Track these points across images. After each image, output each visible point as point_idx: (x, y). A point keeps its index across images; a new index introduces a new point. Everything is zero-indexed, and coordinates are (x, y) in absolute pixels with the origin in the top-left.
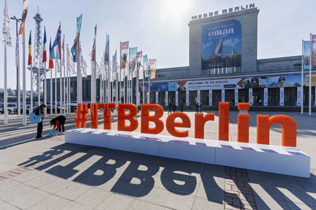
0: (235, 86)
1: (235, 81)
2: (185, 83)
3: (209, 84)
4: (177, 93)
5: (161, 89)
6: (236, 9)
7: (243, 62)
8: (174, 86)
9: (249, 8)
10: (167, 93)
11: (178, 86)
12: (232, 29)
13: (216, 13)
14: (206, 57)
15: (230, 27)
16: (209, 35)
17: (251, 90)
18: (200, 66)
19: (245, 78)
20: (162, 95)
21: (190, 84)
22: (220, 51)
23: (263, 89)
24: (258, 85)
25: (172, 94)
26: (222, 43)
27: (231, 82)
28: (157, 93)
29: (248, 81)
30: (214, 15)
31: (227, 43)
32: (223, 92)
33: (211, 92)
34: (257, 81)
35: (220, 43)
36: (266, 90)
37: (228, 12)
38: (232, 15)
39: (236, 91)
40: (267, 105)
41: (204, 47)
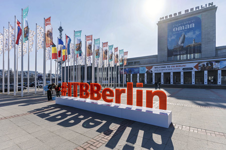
0: (192, 69)
1: (192, 65)
2: (152, 67)
3: (170, 68)
4: (146, 74)
5: (134, 72)
6: (196, 8)
7: (203, 49)
8: (143, 70)
9: (208, 6)
10: (138, 75)
11: (147, 70)
12: (193, 24)
13: (180, 13)
14: (172, 47)
15: (192, 23)
16: (174, 30)
17: (206, 72)
18: (166, 54)
19: (201, 62)
20: (135, 76)
21: (155, 68)
22: (183, 42)
23: (217, 71)
24: (213, 68)
25: (142, 75)
26: (184, 36)
27: (188, 65)
28: (131, 75)
29: (204, 65)
30: (178, 15)
31: (189, 35)
32: (182, 74)
33: (172, 74)
34: (212, 64)
35: (183, 36)
36: (220, 72)
37: (190, 11)
38: (193, 13)
39: (193, 73)
40: (220, 84)
41: (170, 39)
